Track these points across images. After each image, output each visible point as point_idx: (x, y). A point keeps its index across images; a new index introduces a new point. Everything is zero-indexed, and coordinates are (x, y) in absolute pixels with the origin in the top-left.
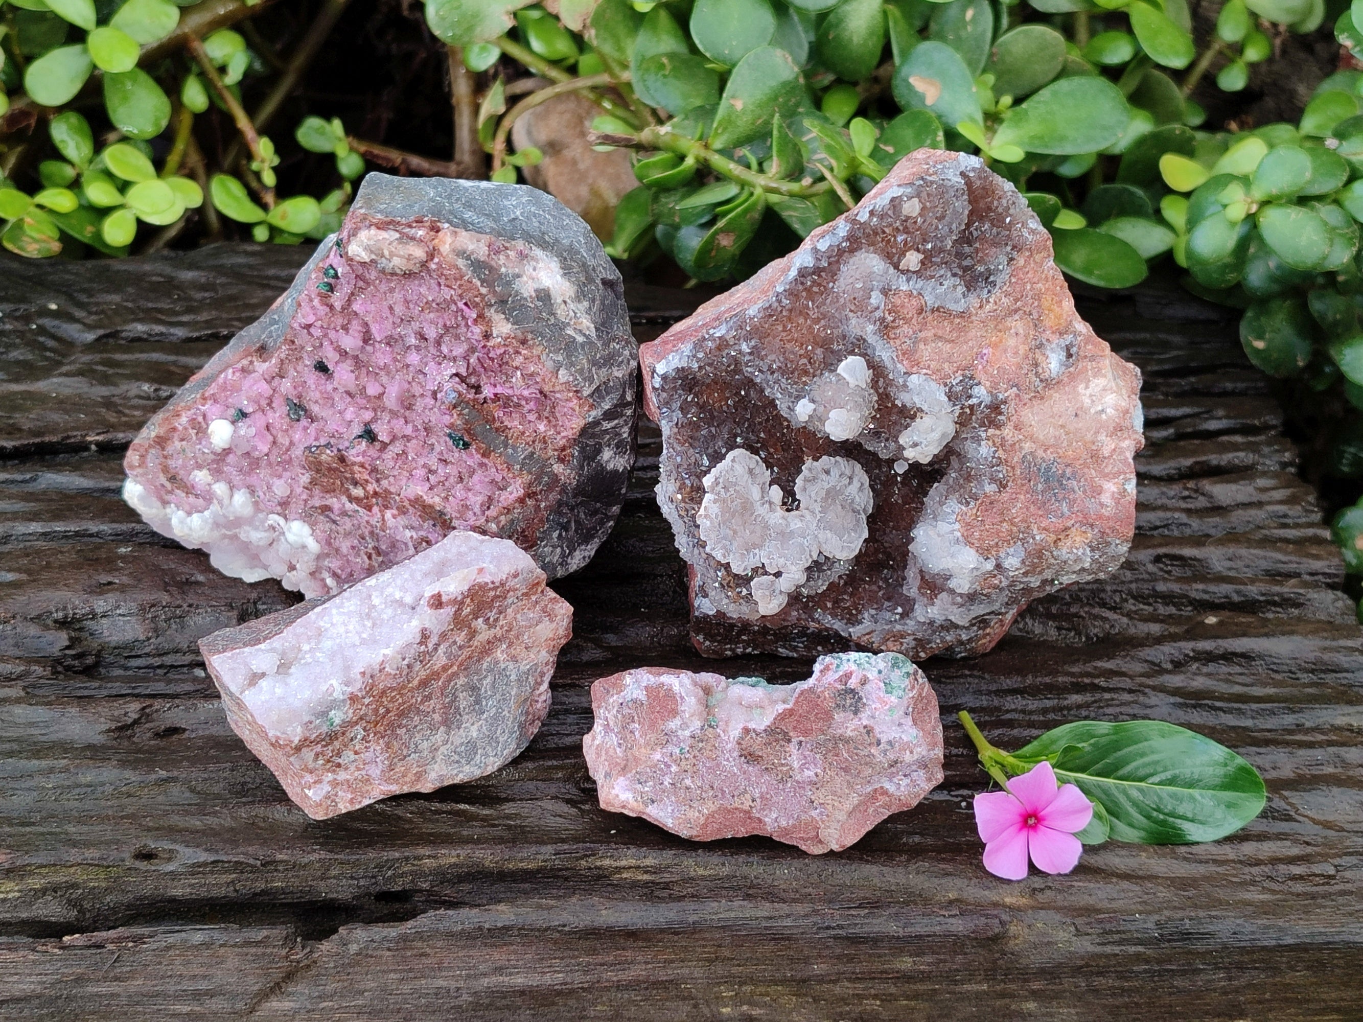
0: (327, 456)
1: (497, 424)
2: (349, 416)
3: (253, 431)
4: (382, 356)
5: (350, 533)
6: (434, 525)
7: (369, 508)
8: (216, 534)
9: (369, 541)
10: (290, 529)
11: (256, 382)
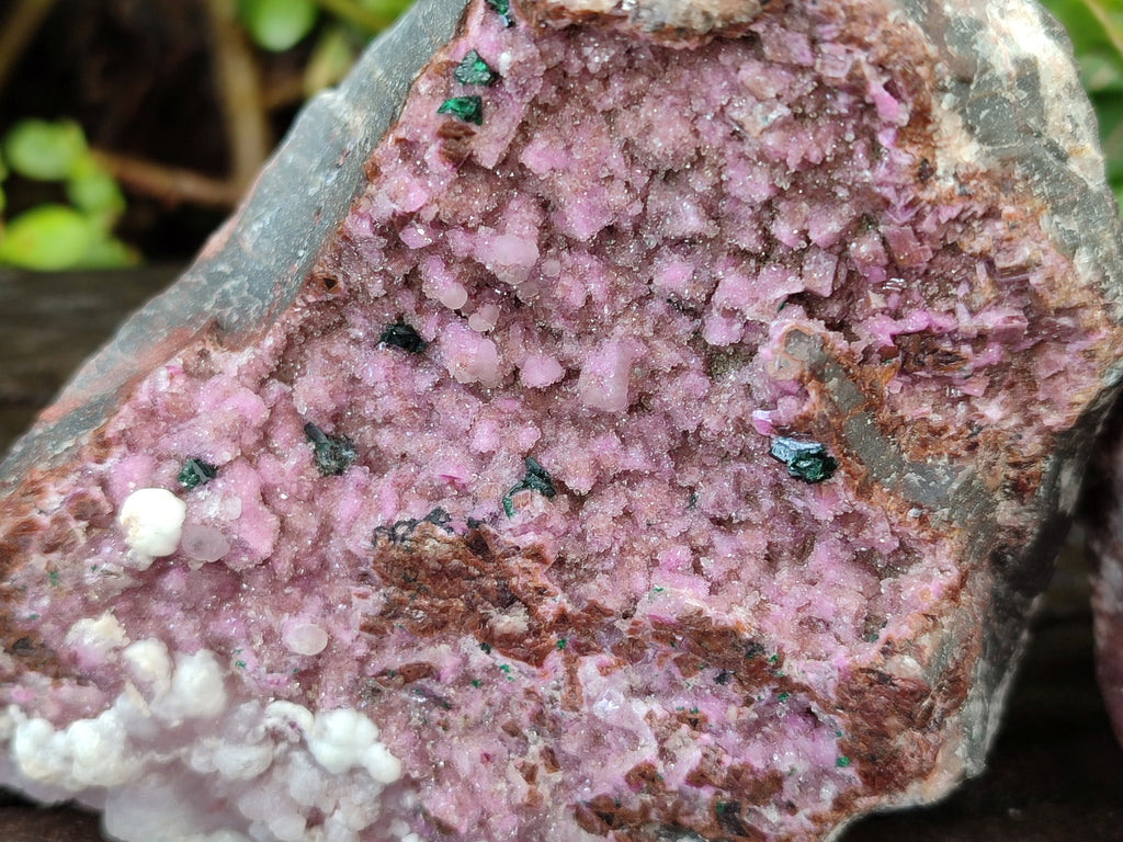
0: (438, 543)
1: (885, 415)
2: (483, 440)
3: (235, 507)
4: (581, 282)
5: (479, 724)
6: (721, 679)
7: (537, 658)
8: (135, 764)
9: (532, 736)
10: (323, 733)
11: (227, 394)
